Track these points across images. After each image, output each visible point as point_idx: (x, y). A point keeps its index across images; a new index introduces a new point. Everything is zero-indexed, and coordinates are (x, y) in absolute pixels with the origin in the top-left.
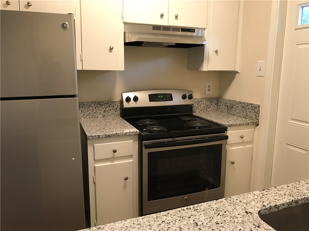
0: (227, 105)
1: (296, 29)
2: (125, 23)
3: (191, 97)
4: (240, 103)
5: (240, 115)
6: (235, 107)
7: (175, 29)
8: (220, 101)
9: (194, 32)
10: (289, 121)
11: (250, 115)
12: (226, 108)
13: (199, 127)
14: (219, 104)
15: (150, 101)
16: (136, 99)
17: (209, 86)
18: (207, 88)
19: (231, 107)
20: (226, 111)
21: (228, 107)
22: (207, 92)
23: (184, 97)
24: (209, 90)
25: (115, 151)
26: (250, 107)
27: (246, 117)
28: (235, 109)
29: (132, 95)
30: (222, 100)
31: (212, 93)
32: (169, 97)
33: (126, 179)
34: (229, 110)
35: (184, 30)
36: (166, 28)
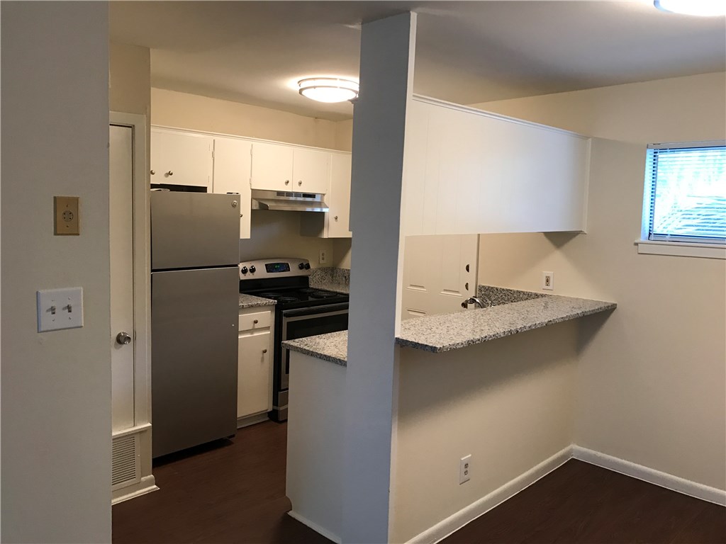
2: (252, 190)
3: (308, 267)
7: (297, 194)
8: (335, 271)
9: (314, 197)
12: (344, 279)
13: (327, 297)
14: (335, 275)
15: (268, 272)
16: (253, 270)
17: (323, 254)
18: (321, 257)
22: (322, 262)
23: (301, 267)
24: (323, 259)
25: (256, 322)
29: (248, 266)
30: (339, 270)
31: (326, 262)
32: (286, 268)
33: (265, 352)
35: (305, 195)
36: (289, 194)
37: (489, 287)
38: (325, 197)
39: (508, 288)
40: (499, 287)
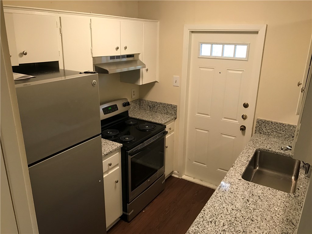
0: (150, 105)
1: (198, 58)
3: (128, 104)
4: (161, 104)
5: (162, 112)
6: (157, 107)
7: (123, 57)
8: (142, 102)
9: (133, 57)
10: (196, 114)
11: (170, 112)
12: (149, 107)
13: (150, 130)
14: (141, 104)
15: (105, 114)
17: (134, 92)
19: (153, 106)
20: (149, 109)
21: (150, 106)
22: (133, 97)
23: (124, 105)
24: (134, 95)
25: (110, 165)
26: (170, 107)
27: (167, 114)
28: (157, 108)
30: (144, 102)
31: (136, 96)
33: (117, 182)
34: (151, 108)
35: (128, 56)
36: (118, 57)
37: (265, 121)
38: (140, 56)
39: (281, 122)
40: (273, 121)
